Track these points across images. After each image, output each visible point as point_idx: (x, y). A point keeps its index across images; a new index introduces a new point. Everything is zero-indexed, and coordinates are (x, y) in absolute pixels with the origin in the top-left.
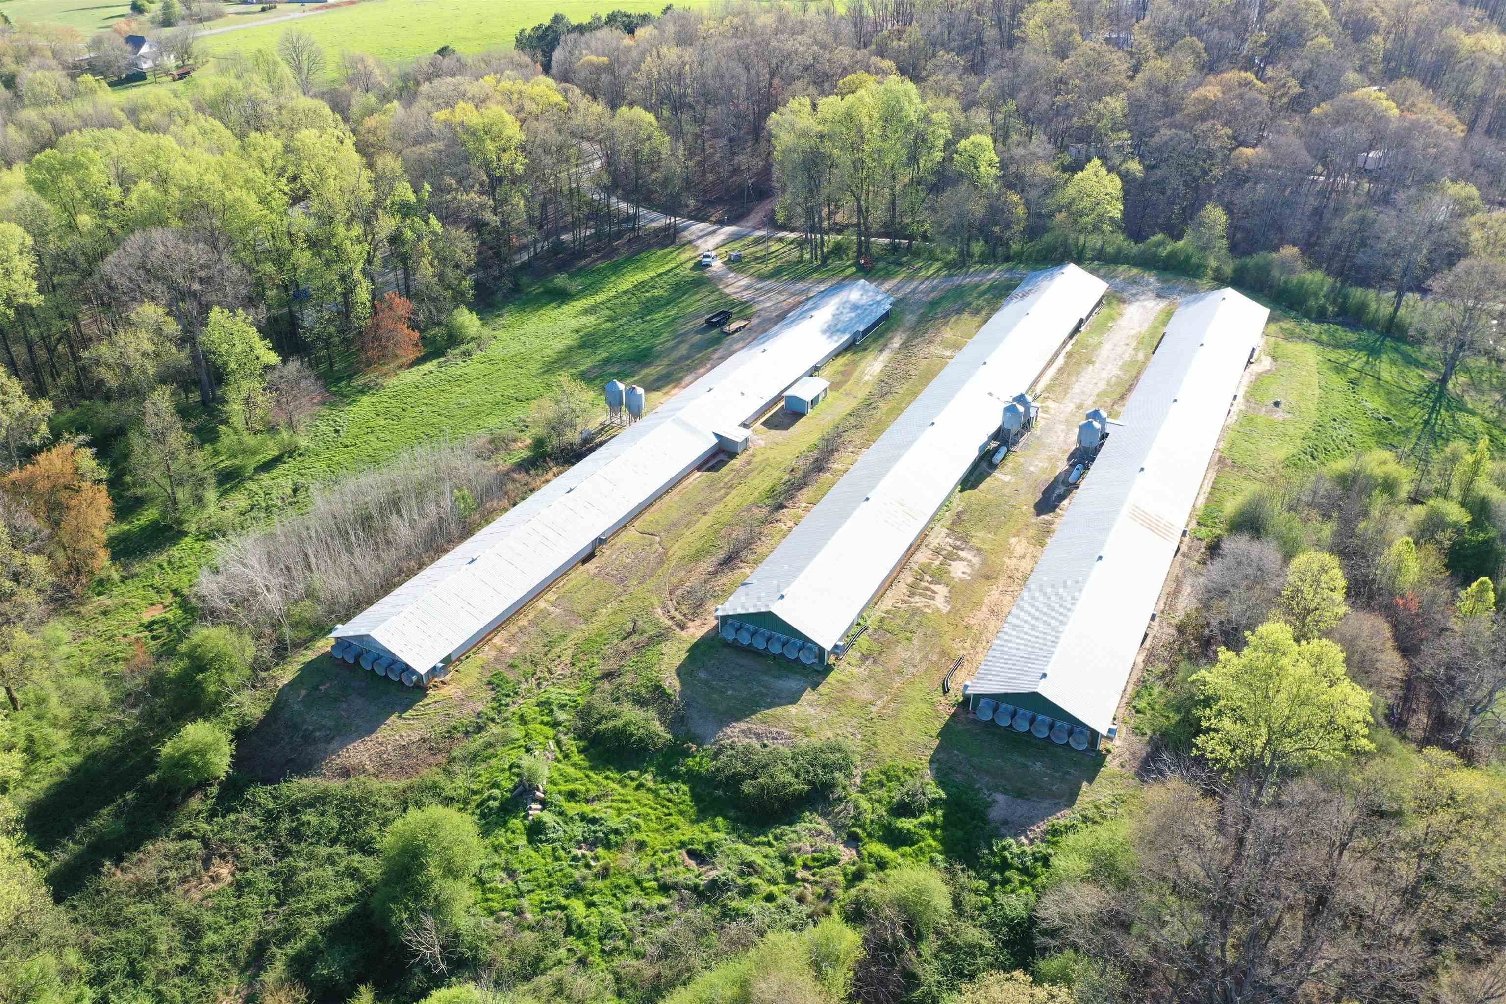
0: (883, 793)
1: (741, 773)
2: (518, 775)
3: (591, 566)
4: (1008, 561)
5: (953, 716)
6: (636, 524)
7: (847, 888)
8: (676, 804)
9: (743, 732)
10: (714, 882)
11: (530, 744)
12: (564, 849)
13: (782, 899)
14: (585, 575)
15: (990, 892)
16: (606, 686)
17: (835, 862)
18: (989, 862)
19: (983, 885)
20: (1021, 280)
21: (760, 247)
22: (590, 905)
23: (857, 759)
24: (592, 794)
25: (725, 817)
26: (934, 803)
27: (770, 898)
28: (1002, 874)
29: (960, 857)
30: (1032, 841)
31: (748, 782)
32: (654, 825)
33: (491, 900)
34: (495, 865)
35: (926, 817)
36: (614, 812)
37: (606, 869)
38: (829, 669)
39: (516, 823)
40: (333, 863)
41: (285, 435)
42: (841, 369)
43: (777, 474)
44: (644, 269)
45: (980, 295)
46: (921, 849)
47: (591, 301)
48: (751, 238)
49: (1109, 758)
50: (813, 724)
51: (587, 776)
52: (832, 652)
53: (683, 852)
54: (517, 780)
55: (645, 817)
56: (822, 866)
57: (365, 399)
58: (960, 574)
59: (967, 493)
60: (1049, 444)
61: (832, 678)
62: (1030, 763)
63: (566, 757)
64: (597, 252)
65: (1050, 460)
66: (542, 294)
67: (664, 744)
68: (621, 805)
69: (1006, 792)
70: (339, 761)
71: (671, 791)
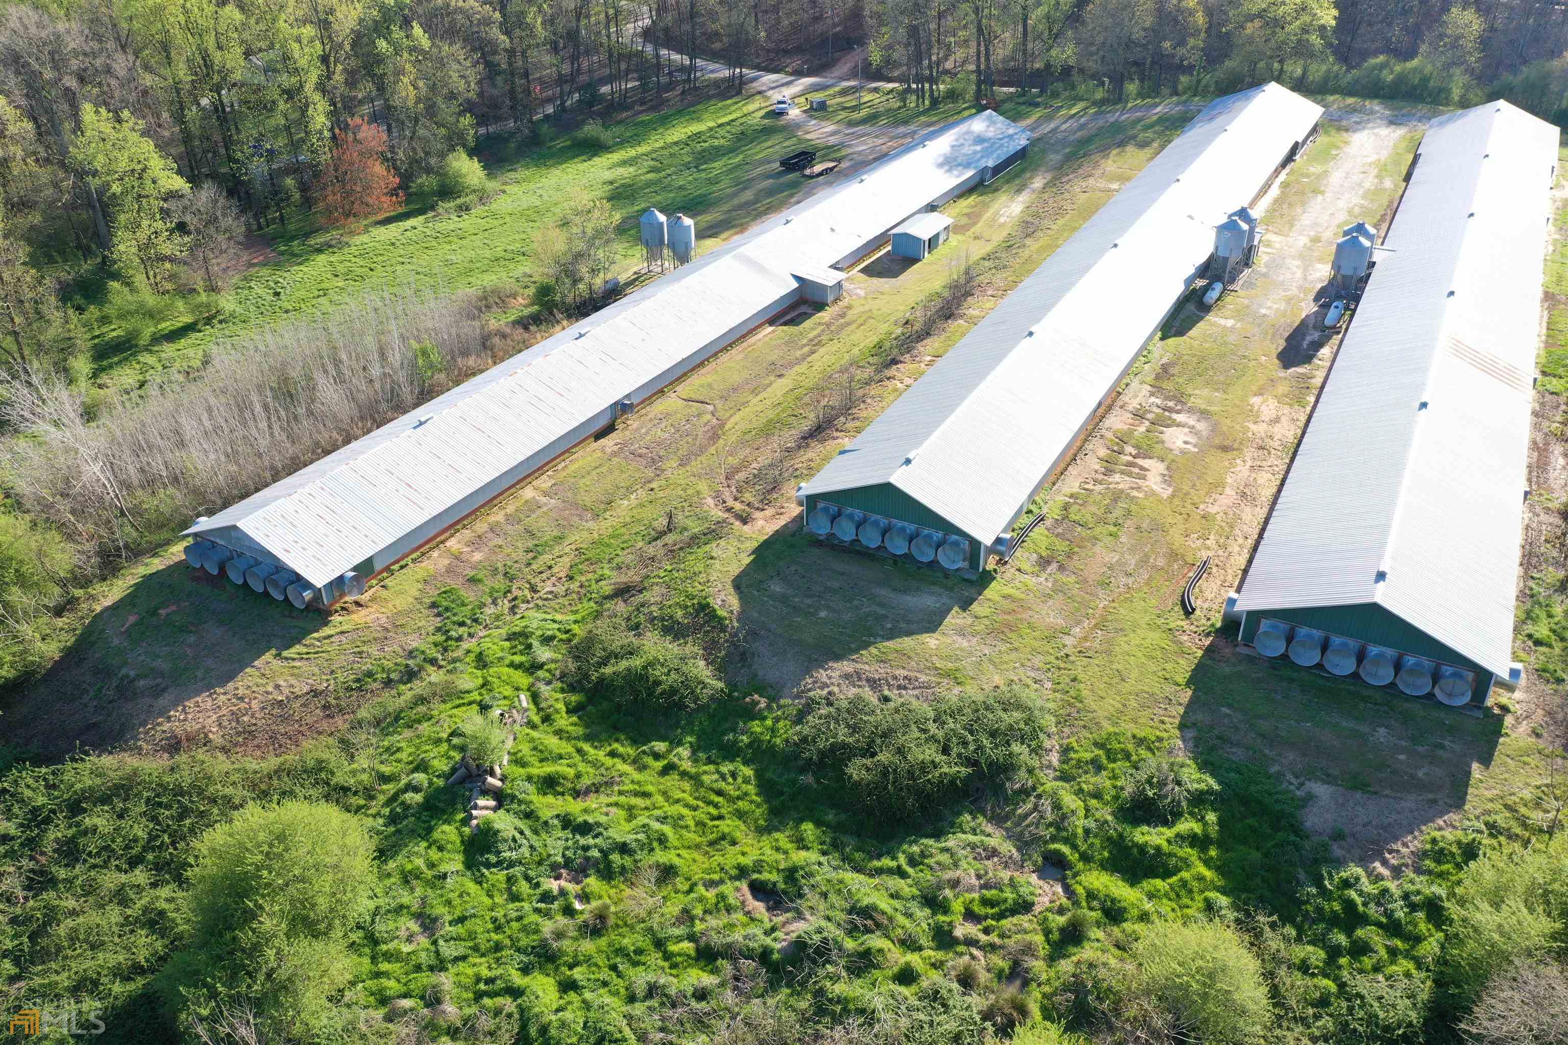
0: (1102, 781)
1: (844, 745)
2: (462, 749)
3: (608, 442)
4: (1253, 427)
5: (1209, 651)
6: (679, 389)
7: (1052, 959)
8: (732, 800)
9: (846, 676)
10: (800, 945)
11: (487, 698)
12: (527, 878)
13: (931, 979)
14: (599, 454)
15: (1330, 967)
16: (620, 607)
17: (1024, 907)
18: (1319, 910)
19: (1316, 955)
20: (1199, 111)
21: (849, 98)
22: (568, 986)
23: (1049, 722)
24: (586, 781)
25: (818, 823)
26: (1199, 800)
27: (906, 976)
28: (1349, 934)
29: (1261, 899)
30: (1397, 872)
31: (858, 761)
32: (692, 837)
33: (386, 975)
34: (400, 909)
35: (1187, 825)
36: (622, 813)
37: (601, 917)
38: (986, 578)
39: (448, 832)
40: (124, 902)
42: (968, 211)
43: (884, 328)
44: (699, 120)
45: (1147, 128)
46: (1184, 883)
47: (632, 152)
48: (837, 89)
49: (1509, 720)
50: (967, 664)
51: (579, 751)
52: (991, 550)
53: (744, 886)
54: (457, 756)
55: (677, 822)
56: (1001, 916)
57: (322, 259)
58: (1180, 444)
59: (1172, 341)
60: (1282, 283)
61: (993, 591)
62: (1364, 729)
63: (547, 719)
64: (642, 104)
65: (1289, 300)
66: (569, 147)
67: (712, 698)
68: (634, 801)
69: (1329, 779)
70: (167, 726)
71: (723, 777)
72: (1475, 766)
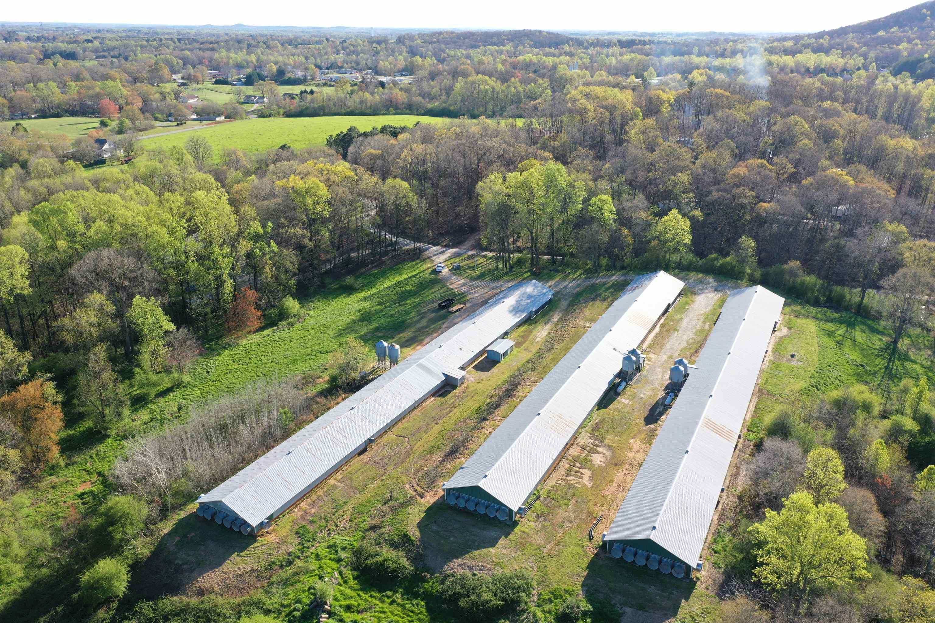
0: (552, 607)
1: (459, 593)
2: (314, 594)
3: (364, 457)
4: (628, 454)
5: (596, 555)
6: (394, 430)
8: (417, 614)
9: (460, 565)
11: (322, 573)
14: (360, 463)
16: (372, 535)
20: (631, 280)
21: (472, 261)
23: (534, 584)
24: (362, 607)
26: (585, 614)
31: (463, 599)
36: (376, 620)
38: (516, 523)
41: (175, 374)
42: (522, 334)
43: (482, 399)
44: (400, 273)
45: (607, 290)
47: (368, 293)
48: (466, 256)
49: (698, 583)
50: (506, 560)
51: (359, 595)
52: (518, 512)
54: (312, 597)
57: (226, 352)
58: (598, 462)
59: (601, 411)
60: (652, 381)
61: (517, 530)
62: (647, 587)
63: (345, 582)
64: (372, 263)
65: (653, 390)
66: (337, 289)
67: (409, 574)
68: (380, 615)
69: (632, 606)
70: (197, 585)
71: (413, 605)
72: (683, 601)
